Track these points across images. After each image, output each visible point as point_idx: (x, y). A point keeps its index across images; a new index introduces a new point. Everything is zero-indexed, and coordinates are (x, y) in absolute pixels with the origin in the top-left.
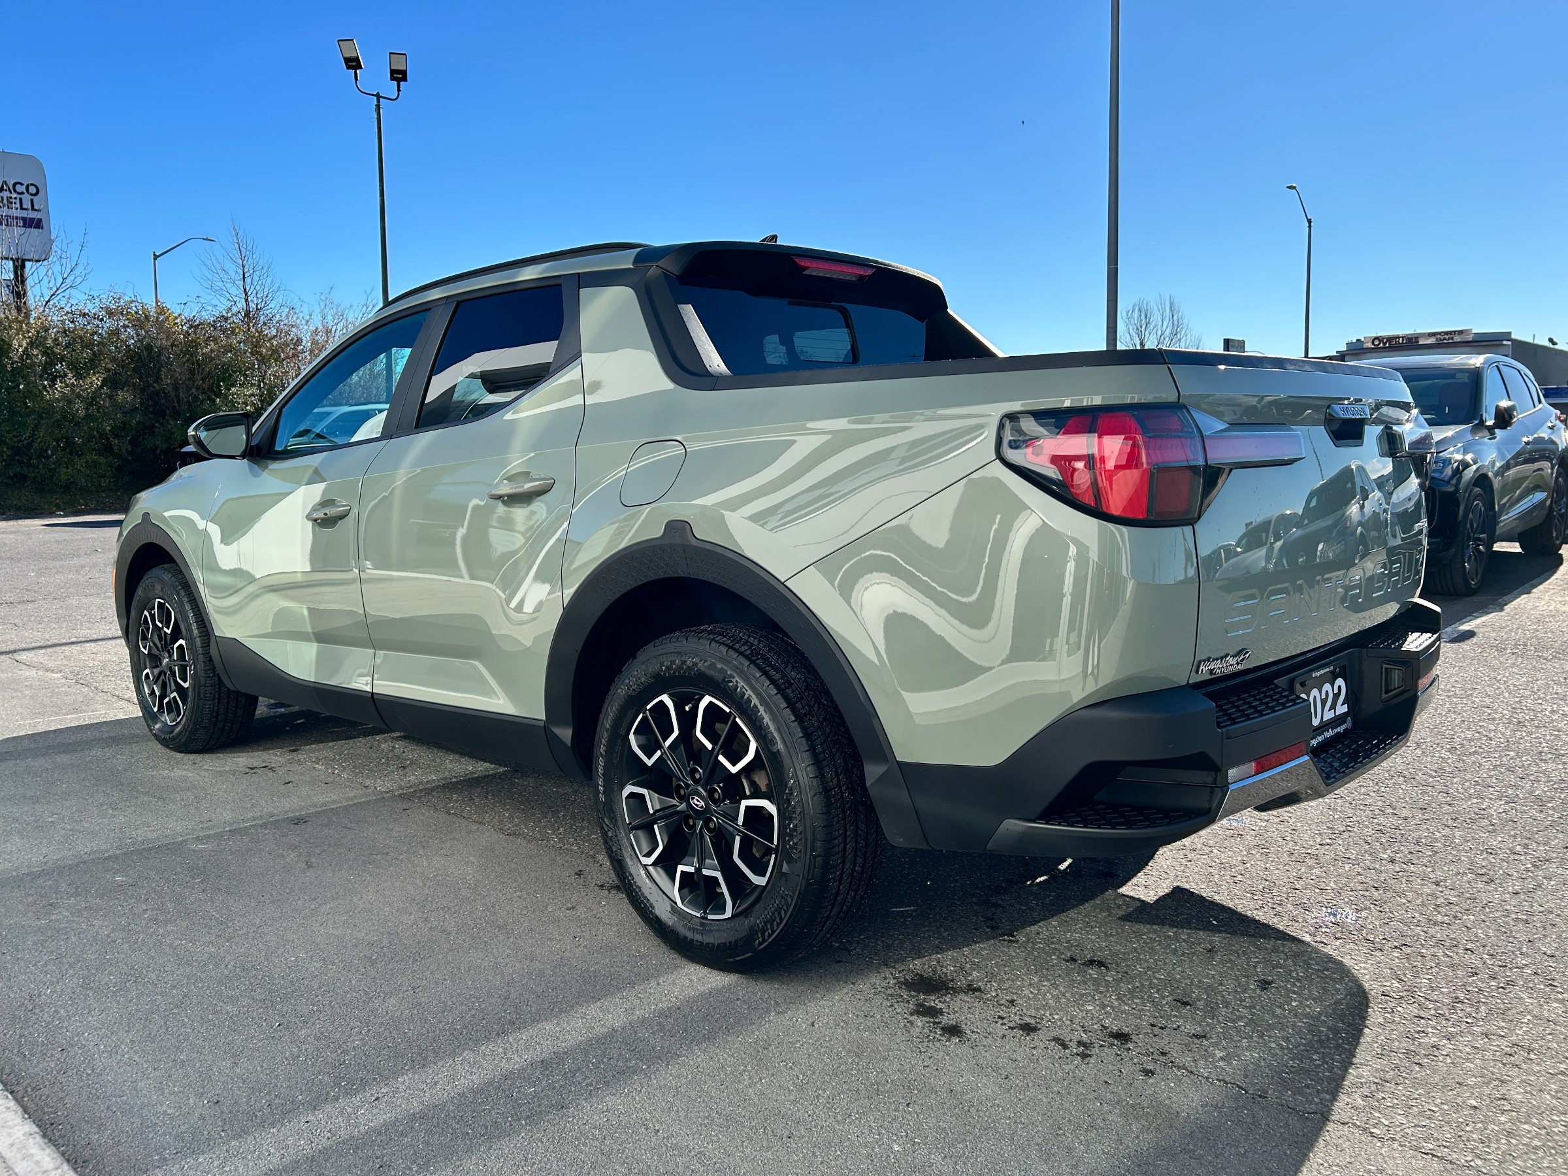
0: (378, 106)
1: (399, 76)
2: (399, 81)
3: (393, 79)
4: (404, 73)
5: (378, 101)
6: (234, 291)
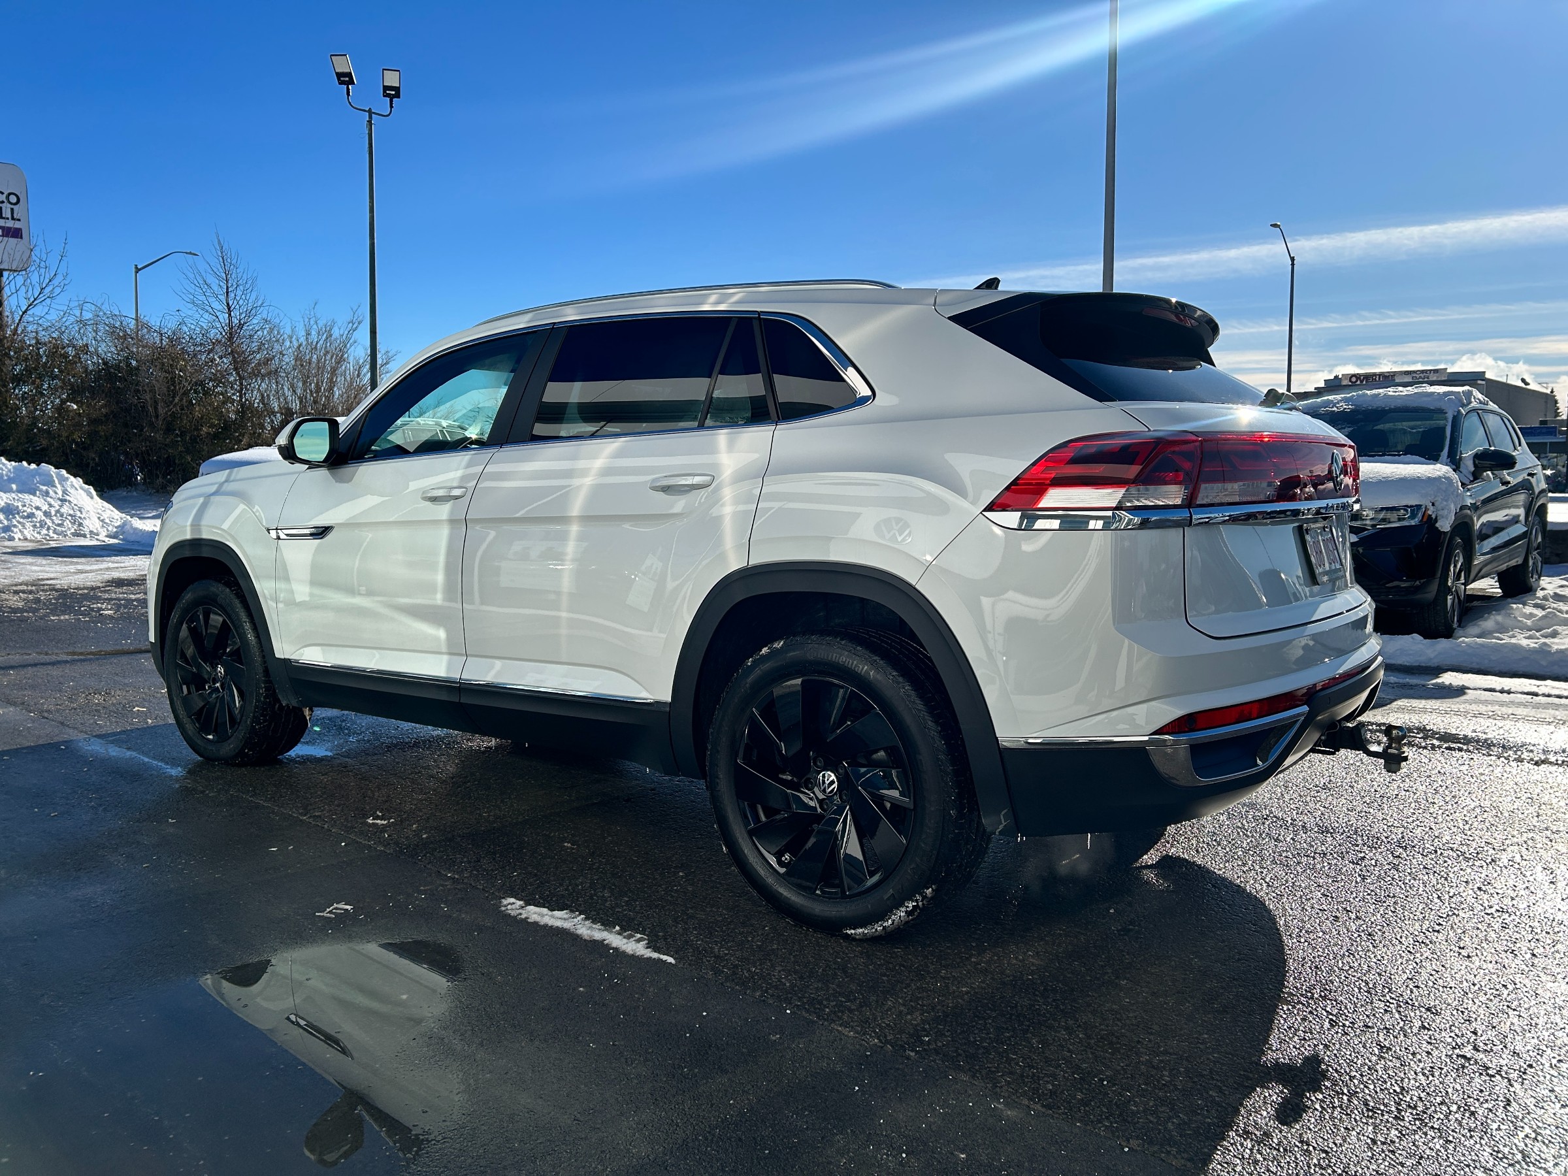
0: (370, 122)
1: (392, 93)
4: (397, 90)
5: (370, 117)
6: (216, 305)
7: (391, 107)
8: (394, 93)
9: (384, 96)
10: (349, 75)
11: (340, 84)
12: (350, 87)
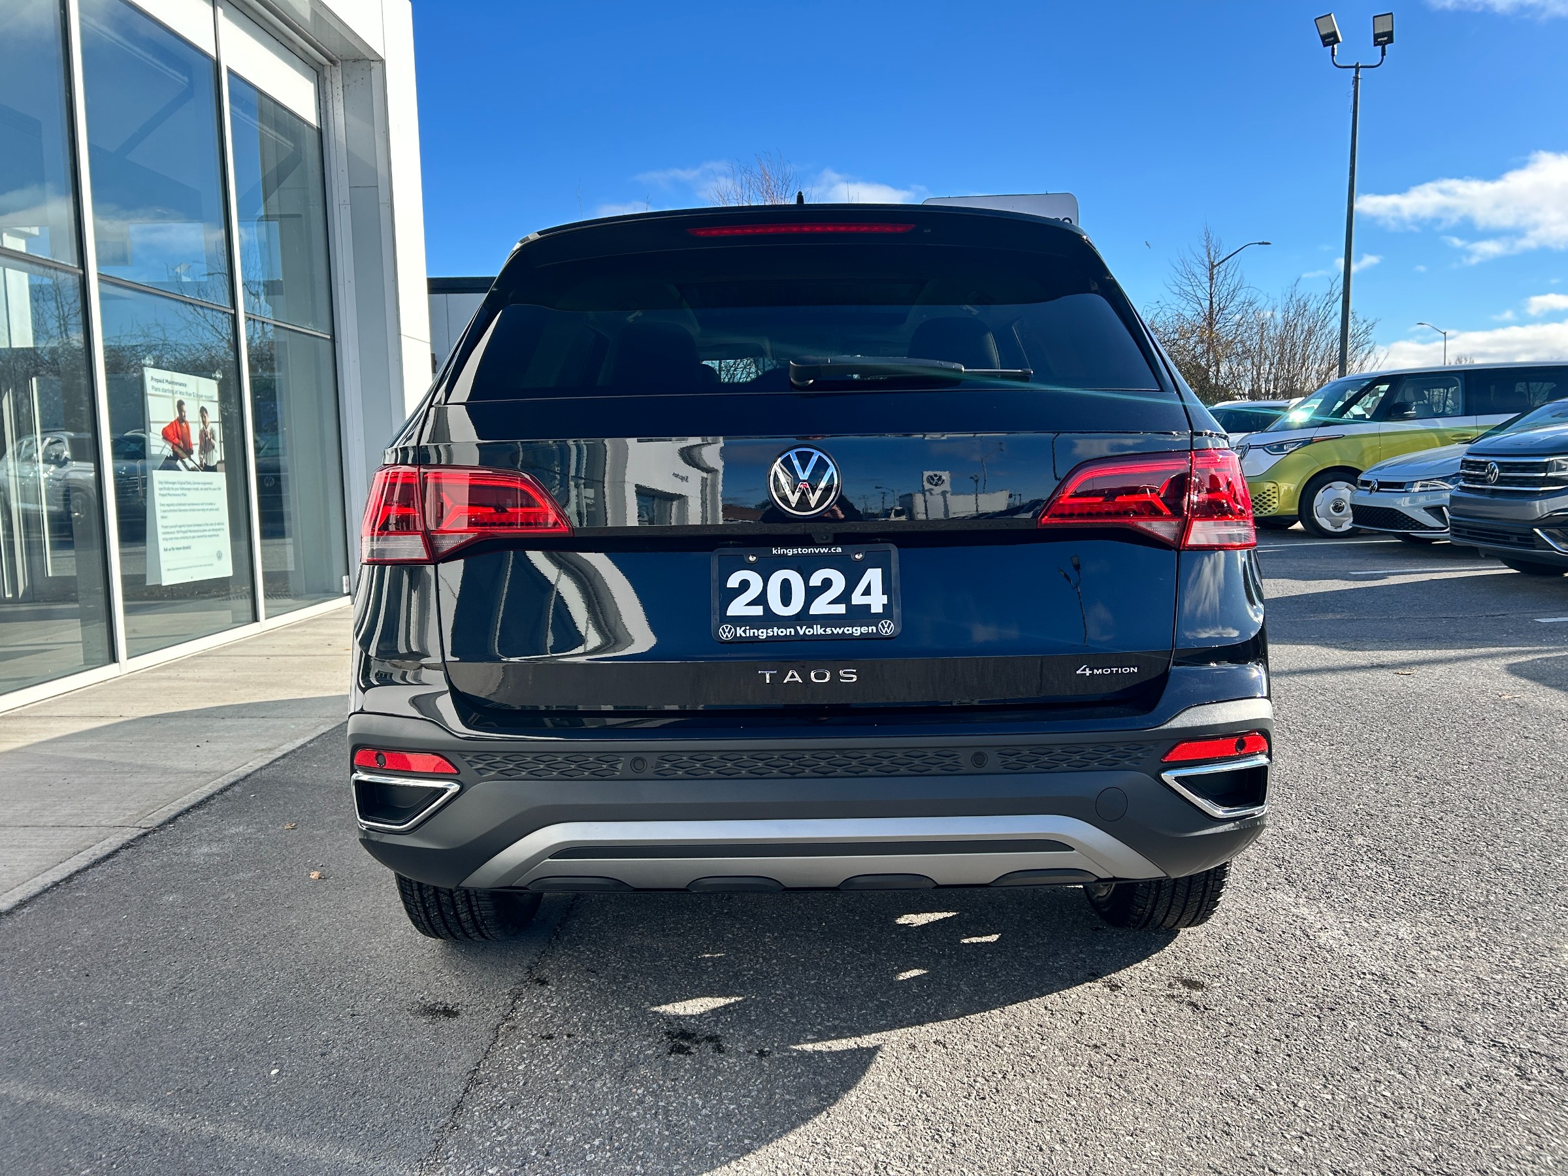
0: (1356, 78)
1: (1383, 39)
2: (1383, 44)
3: (1376, 44)
4: (1389, 36)
5: (1357, 73)
6: (1200, 294)
7: (1383, 54)
8: (1386, 38)
9: (1375, 45)
10: (1334, 34)
11: (1325, 46)
12: (1335, 46)
